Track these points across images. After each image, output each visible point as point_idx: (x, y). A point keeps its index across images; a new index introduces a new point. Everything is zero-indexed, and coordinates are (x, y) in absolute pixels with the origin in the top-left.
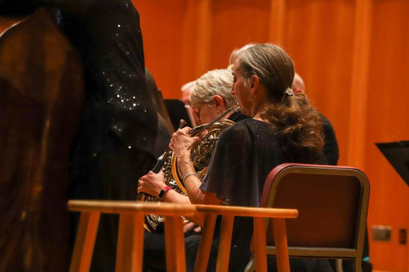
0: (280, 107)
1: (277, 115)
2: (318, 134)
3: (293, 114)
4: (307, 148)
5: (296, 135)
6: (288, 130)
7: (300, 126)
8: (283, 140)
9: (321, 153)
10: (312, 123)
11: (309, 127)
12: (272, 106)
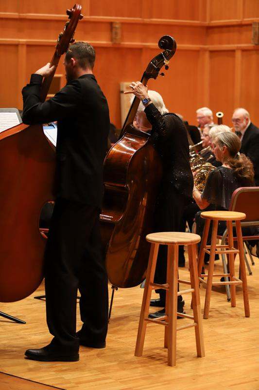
0: (235, 160)
1: (233, 163)
2: (251, 171)
3: (240, 163)
4: (246, 178)
5: (241, 172)
6: (237, 169)
7: (242, 168)
8: (235, 174)
9: (253, 179)
10: (249, 166)
11: (246, 168)
12: (231, 159)
